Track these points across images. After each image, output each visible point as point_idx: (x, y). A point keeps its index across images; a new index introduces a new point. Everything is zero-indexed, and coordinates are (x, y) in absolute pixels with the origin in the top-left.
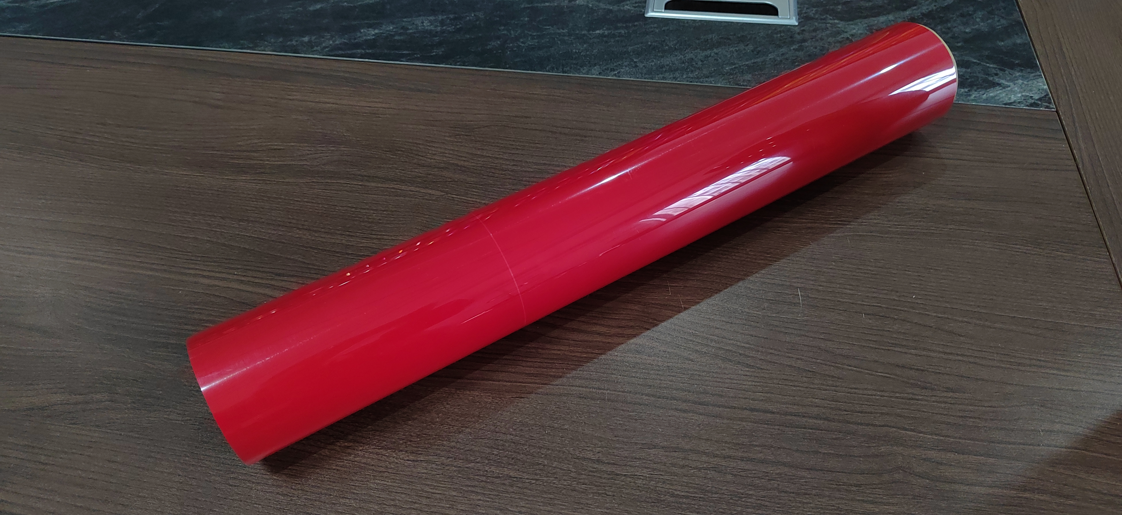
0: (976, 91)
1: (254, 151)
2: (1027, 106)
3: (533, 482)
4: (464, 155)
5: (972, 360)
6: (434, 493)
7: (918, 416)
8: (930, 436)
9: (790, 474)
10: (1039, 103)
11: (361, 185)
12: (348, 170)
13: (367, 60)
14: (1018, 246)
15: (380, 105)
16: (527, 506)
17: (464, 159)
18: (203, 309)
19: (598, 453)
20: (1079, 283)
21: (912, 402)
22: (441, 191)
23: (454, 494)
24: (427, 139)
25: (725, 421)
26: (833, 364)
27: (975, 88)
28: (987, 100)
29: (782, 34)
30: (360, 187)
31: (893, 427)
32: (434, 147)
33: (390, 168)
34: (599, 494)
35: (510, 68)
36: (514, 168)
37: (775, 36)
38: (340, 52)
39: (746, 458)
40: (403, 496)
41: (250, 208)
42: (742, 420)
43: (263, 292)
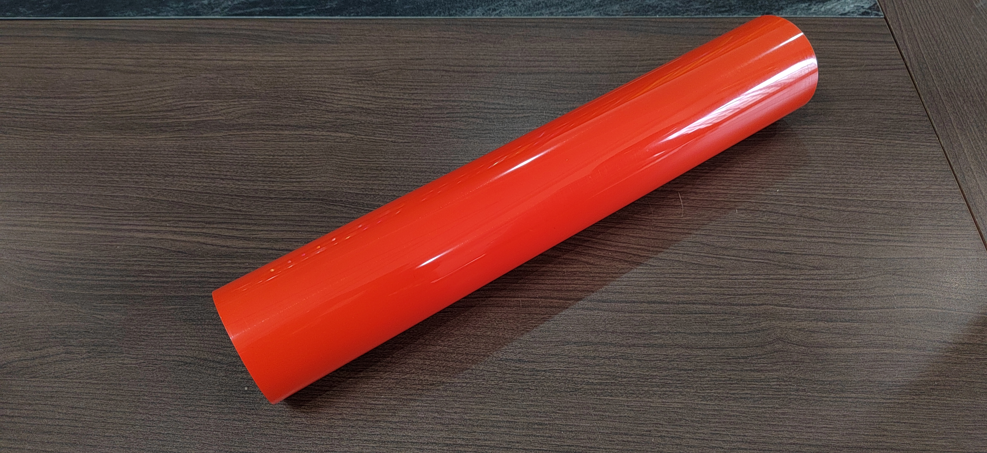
0: (815, 5)
1: (170, 111)
2: (860, 15)
3: (464, 385)
4: (368, 99)
5: (832, 241)
6: (377, 405)
7: (791, 293)
8: (802, 310)
9: (687, 354)
10: (870, 11)
11: (275, 134)
12: (262, 121)
13: (266, 17)
14: (862, 139)
15: (284, 58)
16: (461, 406)
17: (368, 102)
18: (142, 261)
19: (519, 353)
20: (916, 166)
21: (784, 281)
22: (350, 133)
23: (395, 403)
24: (331, 86)
25: (627, 315)
26: (715, 256)
27: (814, 2)
28: (825, 12)
30: (275, 136)
31: (770, 305)
32: (339, 93)
33: (301, 116)
34: (524, 389)
35: (400, 15)
36: (415, 106)
38: (240, 12)
39: (648, 344)
40: (349, 410)
41: (173, 164)
42: (641, 312)
43: (196, 240)
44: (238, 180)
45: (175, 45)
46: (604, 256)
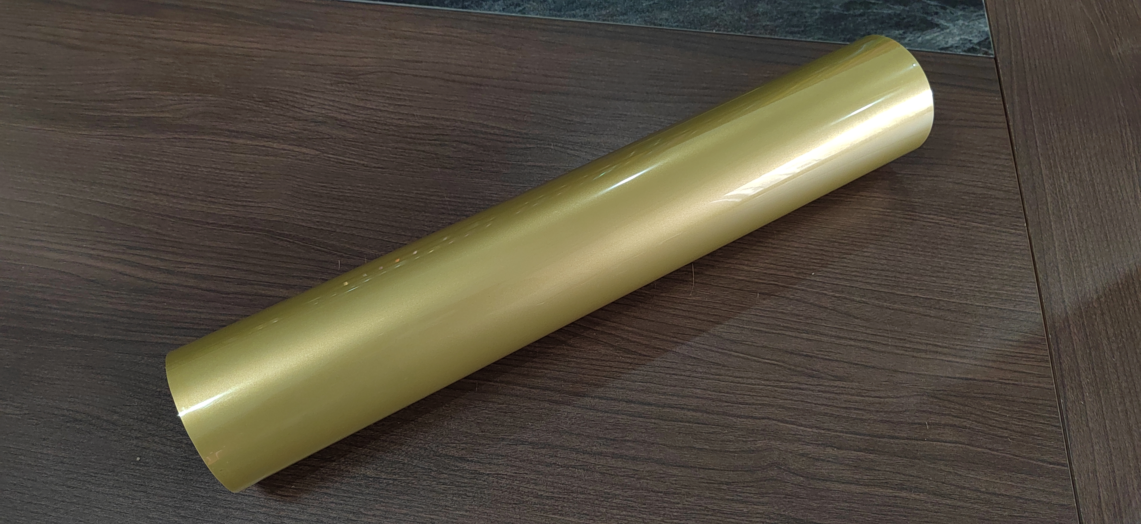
0: (911, 33)
2: (965, 51)
4: (345, 107)
5: (865, 345)
7: (801, 407)
8: (810, 430)
9: (662, 472)
10: (978, 48)
12: (214, 124)
14: (932, 216)
16: (382, 508)
17: (345, 111)
19: (462, 449)
20: (991, 258)
21: (796, 391)
22: (316, 150)
27: (911, 29)
28: (921, 44)
32: (312, 97)
33: (262, 122)
36: (399, 122)
39: (616, 454)
43: (113, 268)
44: (174, 197)
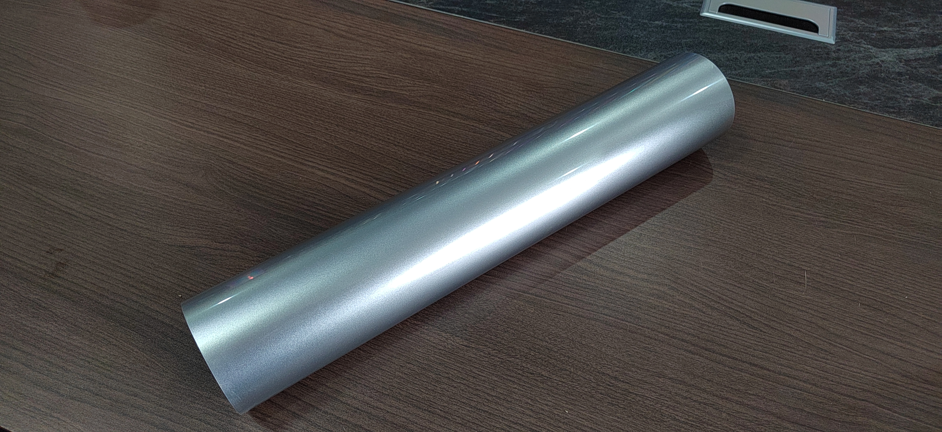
1: (365, 76)
3: (560, 383)
6: (480, 375)
11: (447, 119)
13: (462, 17)
15: (469, 55)
18: (316, 195)
23: (496, 379)
24: (504, 89)
25: (727, 368)
26: (827, 341)
29: (820, 50)
30: (446, 120)
31: (872, 403)
35: (579, 42)
37: (813, 50)
38: (441, 7)
40: (455, 372)
41: (359, 122)
42: (741, 370)
45: (383, 22)
46: (716, 309)
